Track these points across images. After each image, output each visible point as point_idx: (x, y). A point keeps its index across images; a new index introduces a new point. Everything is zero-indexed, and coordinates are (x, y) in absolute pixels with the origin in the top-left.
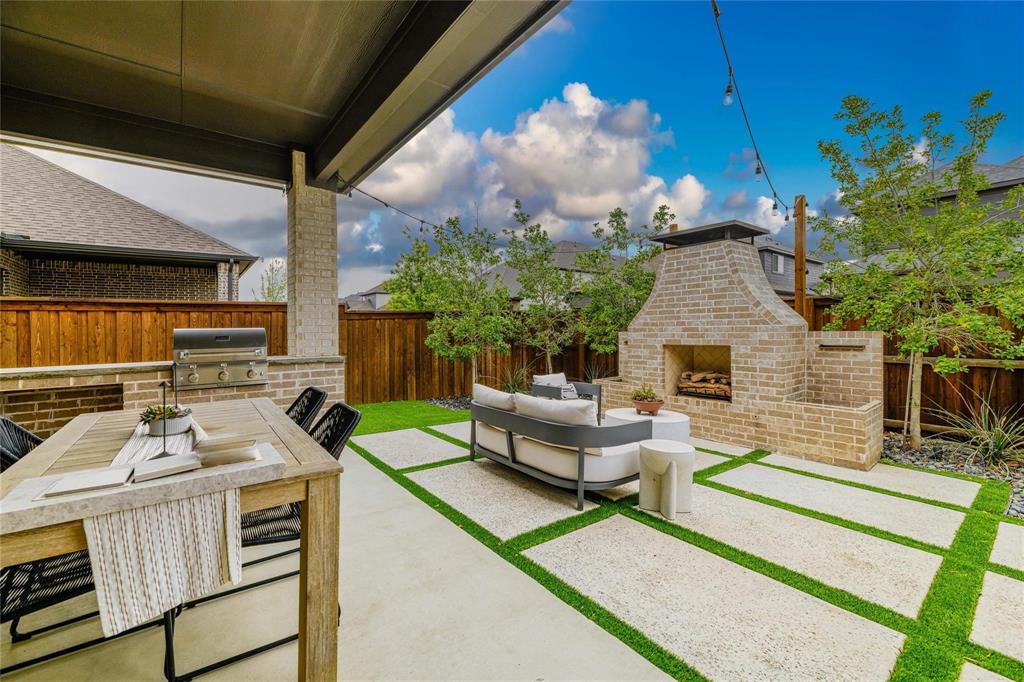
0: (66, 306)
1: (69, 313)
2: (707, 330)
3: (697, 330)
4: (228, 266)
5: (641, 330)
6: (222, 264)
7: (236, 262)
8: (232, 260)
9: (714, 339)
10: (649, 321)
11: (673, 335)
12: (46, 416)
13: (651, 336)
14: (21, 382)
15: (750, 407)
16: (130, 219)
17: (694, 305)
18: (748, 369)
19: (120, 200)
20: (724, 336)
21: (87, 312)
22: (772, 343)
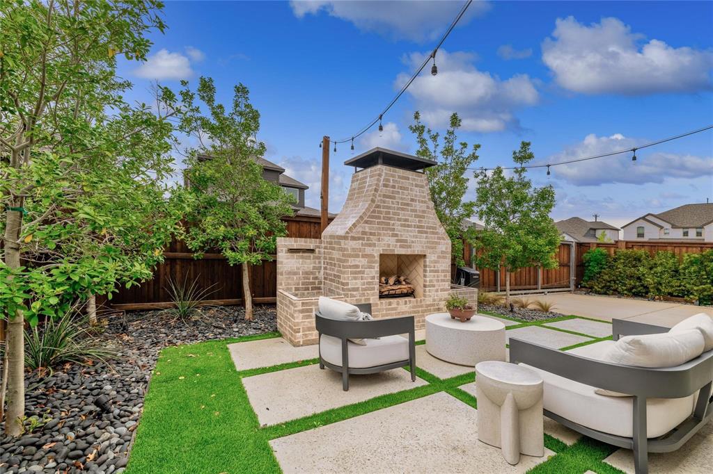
3: (406, 241)
5: (359, 239)
9: (417, 249)
10: (367, 230)
11: (389, 245)
15: (435, 298)
17: (405, 220)
18: (435, 271)
20: (423, 247)
22: (447, 253)
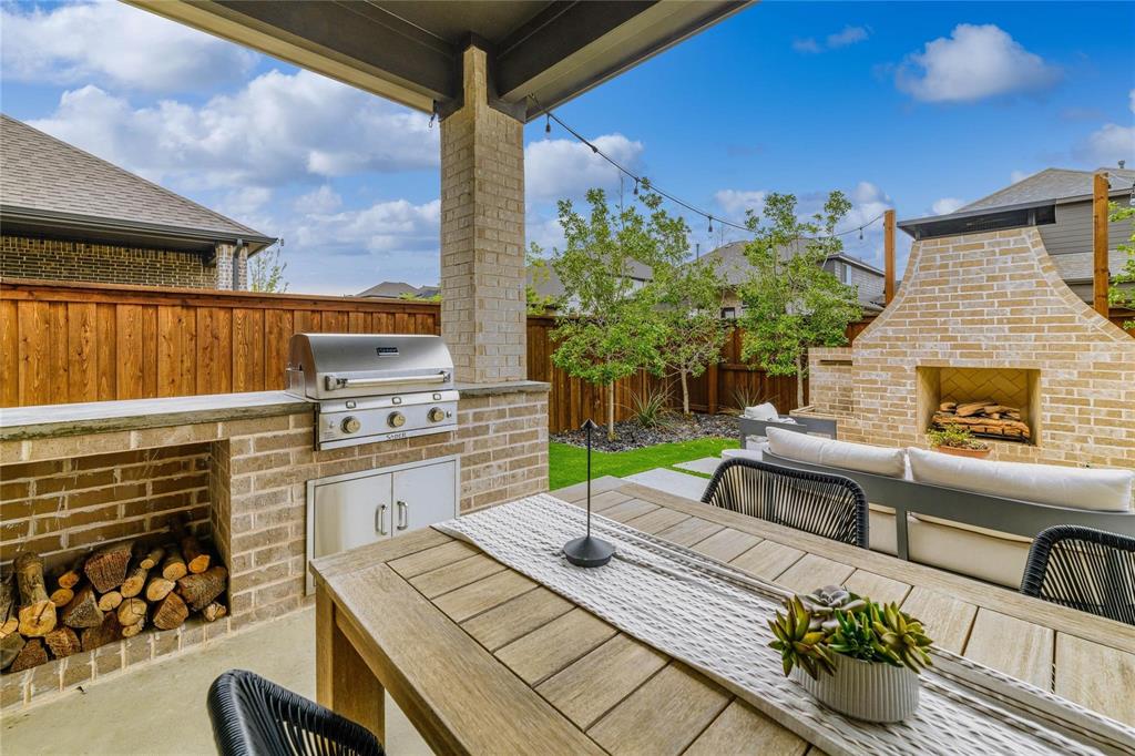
0: (30, 293)
1: (36, 305)
2: (996, 348)
3: (980, 347)
4: (233, 249)
5: (876, 346)
6: (225, 247)
7: (246, 244)
8: (240, 241)
9: (1010, 359)
10: (890, 334)
11: (935, 354)
12: (53, 505)
13: (897, 354)
14: (26, 446)
15: (1078, 452)
16: (84, 177)
17: (973, 313)
18: (1074, 402)
19: (65, 150)
20: (1027, 356)
21: (66, 303)
22: (1119, 366)
